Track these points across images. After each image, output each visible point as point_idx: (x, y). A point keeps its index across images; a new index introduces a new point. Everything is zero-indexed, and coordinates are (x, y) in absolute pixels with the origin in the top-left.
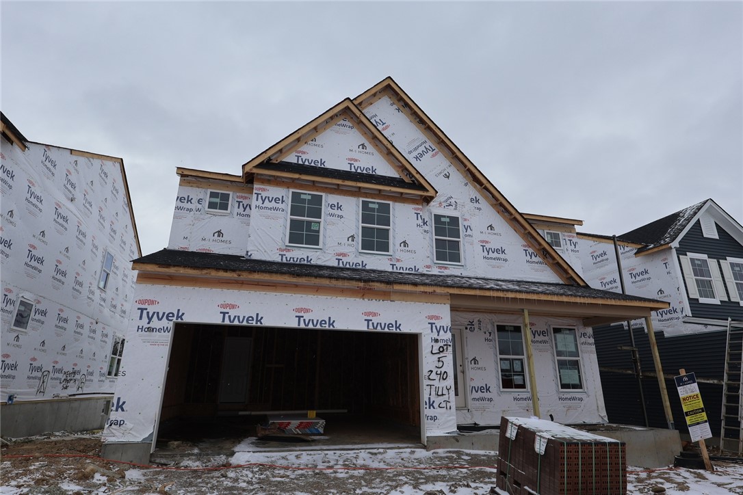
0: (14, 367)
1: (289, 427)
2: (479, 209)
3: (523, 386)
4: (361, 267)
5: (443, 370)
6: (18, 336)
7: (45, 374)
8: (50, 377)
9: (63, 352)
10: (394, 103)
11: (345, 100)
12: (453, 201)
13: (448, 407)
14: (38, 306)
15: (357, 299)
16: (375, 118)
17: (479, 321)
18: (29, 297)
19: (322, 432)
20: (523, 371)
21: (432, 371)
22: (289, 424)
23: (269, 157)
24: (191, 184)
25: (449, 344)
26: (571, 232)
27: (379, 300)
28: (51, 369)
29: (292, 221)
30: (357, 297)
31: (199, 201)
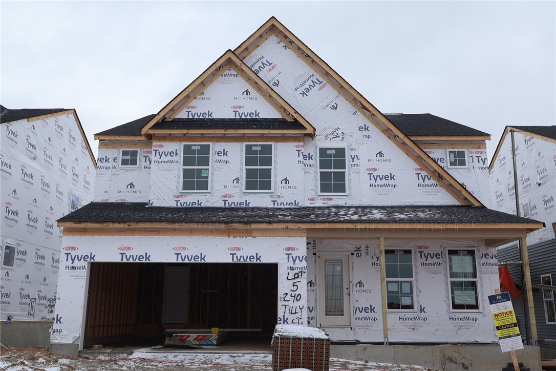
0: (8, 295)
1: (189, 339)
2: (368, 137)
3: (411, 307)
4: (245, 206)
5: (297, 293)
6: (7, 272)
7: (33, 300)
8: (37, 304)
9: (45, 283)
10: (281, 41)
11: (226, 52)
12: (339, 132)
13: (300, 323)
14: (20, 248)
15: (224, 237)
16: (262, 60)
17: (367, 247)
18: (11, 242)
19: (215, 343)
20: (411, 292)
21: (287, 294)
22: (188, 336)
23: (164, 116)
24: (107, 146)
25: (304, 271)
26: (479, 148)
27: (243, 237)
28: (37, 297)
29: (185, 170)
30: (224, 235)
31: (114, 160)
